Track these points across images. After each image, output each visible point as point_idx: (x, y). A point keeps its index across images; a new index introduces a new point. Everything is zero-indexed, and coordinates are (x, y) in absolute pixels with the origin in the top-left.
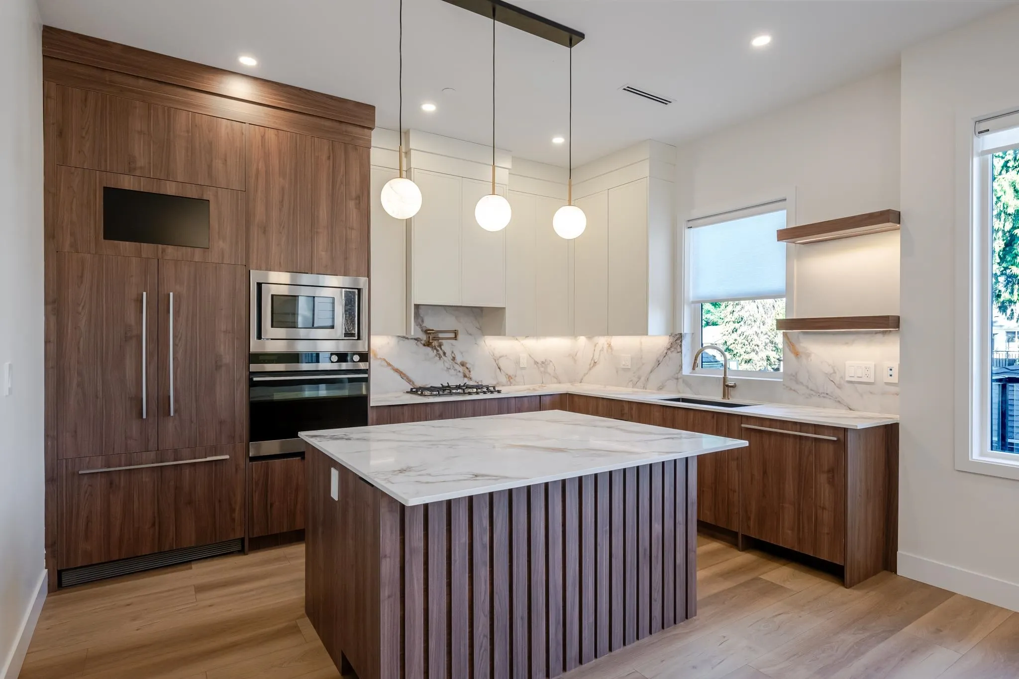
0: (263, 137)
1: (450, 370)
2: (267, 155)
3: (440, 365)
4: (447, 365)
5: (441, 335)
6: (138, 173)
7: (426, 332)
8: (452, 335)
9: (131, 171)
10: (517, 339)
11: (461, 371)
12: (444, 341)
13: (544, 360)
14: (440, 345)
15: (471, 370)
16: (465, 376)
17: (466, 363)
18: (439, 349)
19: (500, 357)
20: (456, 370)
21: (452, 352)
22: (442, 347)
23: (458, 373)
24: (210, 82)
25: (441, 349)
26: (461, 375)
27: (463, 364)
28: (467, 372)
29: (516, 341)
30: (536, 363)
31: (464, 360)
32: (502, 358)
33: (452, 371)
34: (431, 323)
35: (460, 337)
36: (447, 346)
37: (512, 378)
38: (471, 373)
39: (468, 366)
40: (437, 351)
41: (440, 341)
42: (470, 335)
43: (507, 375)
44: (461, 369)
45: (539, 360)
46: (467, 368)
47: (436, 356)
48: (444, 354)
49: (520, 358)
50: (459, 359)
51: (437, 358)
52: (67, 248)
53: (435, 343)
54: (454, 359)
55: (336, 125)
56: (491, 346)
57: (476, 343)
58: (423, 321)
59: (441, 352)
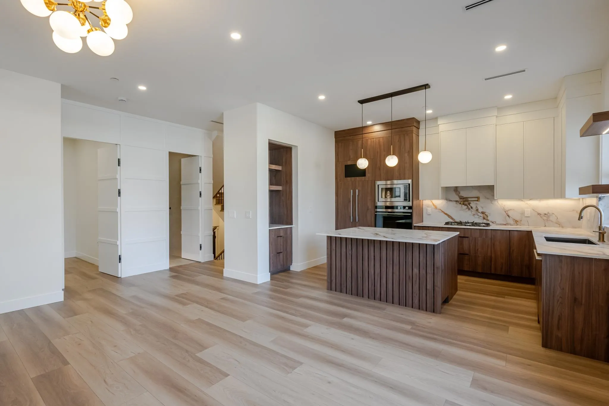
0: (379, 141)
1: (475, 216)
2: (380, 146)
3: (469, 212)
4: (473, 213)
5: (469, 199)
6: (351, 160)
7: (461, 198)
8: (476, 199)
9: (349, 160)
10: (522, 201)
11: (482, 216)
12: (471, 202)
13: (546, 213)
14: (469, 204)
15: (488, 215)
16: (484, 218)
17: (485, 212)
18: (469, 205)
19: (509, 210)
20: (479, 215)
21: (476, 207)
22: (470, 204)
23: (480, 217)
24: (368, 130)
25: (470, 205)
26: (482, 218)
27: (483, 213)
28: (485, 217)
29: (522, 202)
30: (539, 214)
31: (484, 210)
32: (511, 210)
33: (476, 216)
34: (464, 194)
35: (481, 200)
36: (473, 204)
37: (518, 222)
38: (489, 217)
39: (486, 214)
40: (468, 206)
41: (469, 202)
42: (488, 199)
43: (515, 220)
44: (482, 215)
45: (542, 212)
46: (486, 215)
47: (467, 208)
48: (472, 208)
49: (524, 211)
50: (480, 210)
51: (468, 210)
52: (339, 181)
53: (466, 203)
54: (477, 210)
55: (400, 129)
56: (502, 204)
57: (491, 203)
58: (459, 193)
59: (470, 207)
